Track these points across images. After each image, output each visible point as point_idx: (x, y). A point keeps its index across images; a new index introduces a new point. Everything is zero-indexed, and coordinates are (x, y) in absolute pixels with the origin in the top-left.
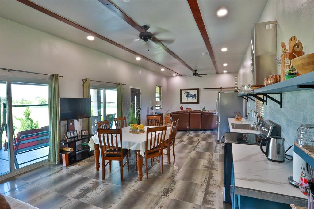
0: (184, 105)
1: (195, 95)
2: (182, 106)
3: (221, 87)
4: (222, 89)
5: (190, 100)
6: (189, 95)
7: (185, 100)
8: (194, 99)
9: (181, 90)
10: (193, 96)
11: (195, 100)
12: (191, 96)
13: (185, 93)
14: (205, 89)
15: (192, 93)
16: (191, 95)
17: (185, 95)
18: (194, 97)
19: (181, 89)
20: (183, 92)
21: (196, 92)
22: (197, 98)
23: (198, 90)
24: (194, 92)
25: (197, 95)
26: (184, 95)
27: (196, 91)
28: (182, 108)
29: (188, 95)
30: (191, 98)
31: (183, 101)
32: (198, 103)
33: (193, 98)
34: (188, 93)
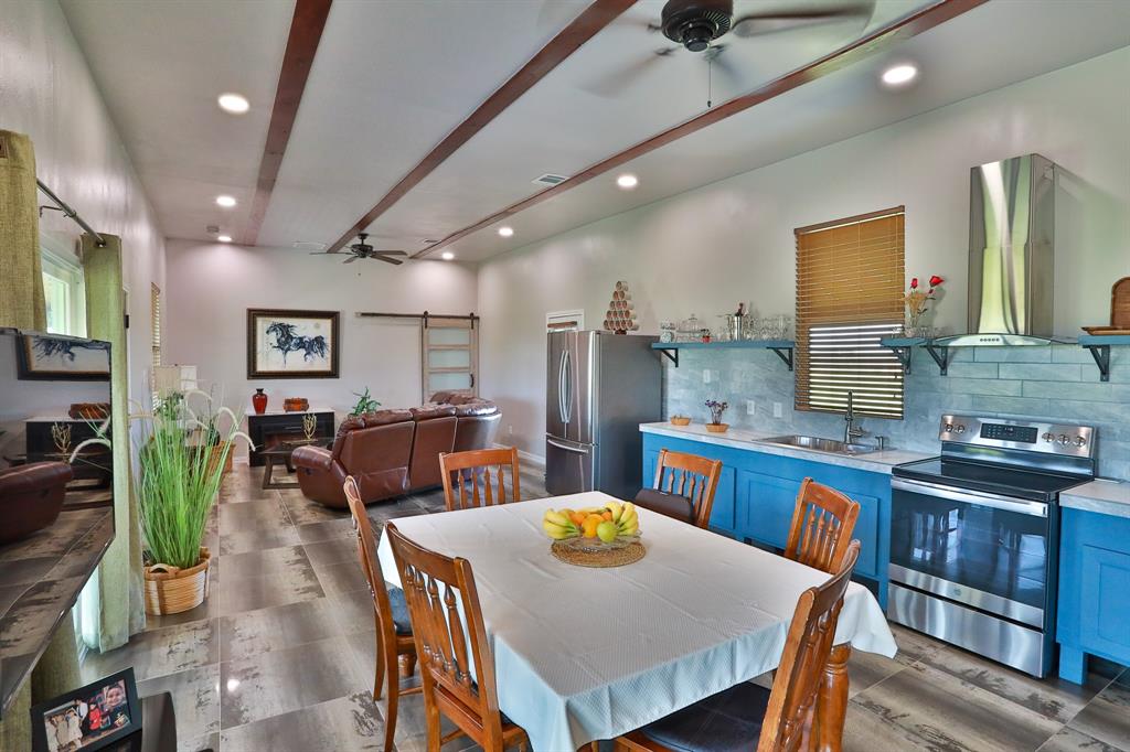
0: (269, 387)
1: (319, 341)
2: (260, 391)
3: (426, 313)
4: (430, 320)
5: (296, 360)
6: (292, 338)
7: (269, 359)
8: (317, 357)
9: (254, 315)
10: (311, 343)
11: (322, 363)
12: (301, 344)
13: (274, 328)
14: (364, 315)
15: (305, 329)
16: (301, 339)
17: (273, 338)
18: (316, 348)
19: (250, 311)
20: (263, 324)
21: (323, 328)
22: (328, 354)
23: (333, 316)
24: (317, 326)
25: (328, 341)
26: (266, 340)
27: (327, 324)
28: (260, 401)
29: (286, 341)
30: (303, 352)
31: (261, 368)
32: (333, 373)
33: (308, 353)
34: (285, 329)
